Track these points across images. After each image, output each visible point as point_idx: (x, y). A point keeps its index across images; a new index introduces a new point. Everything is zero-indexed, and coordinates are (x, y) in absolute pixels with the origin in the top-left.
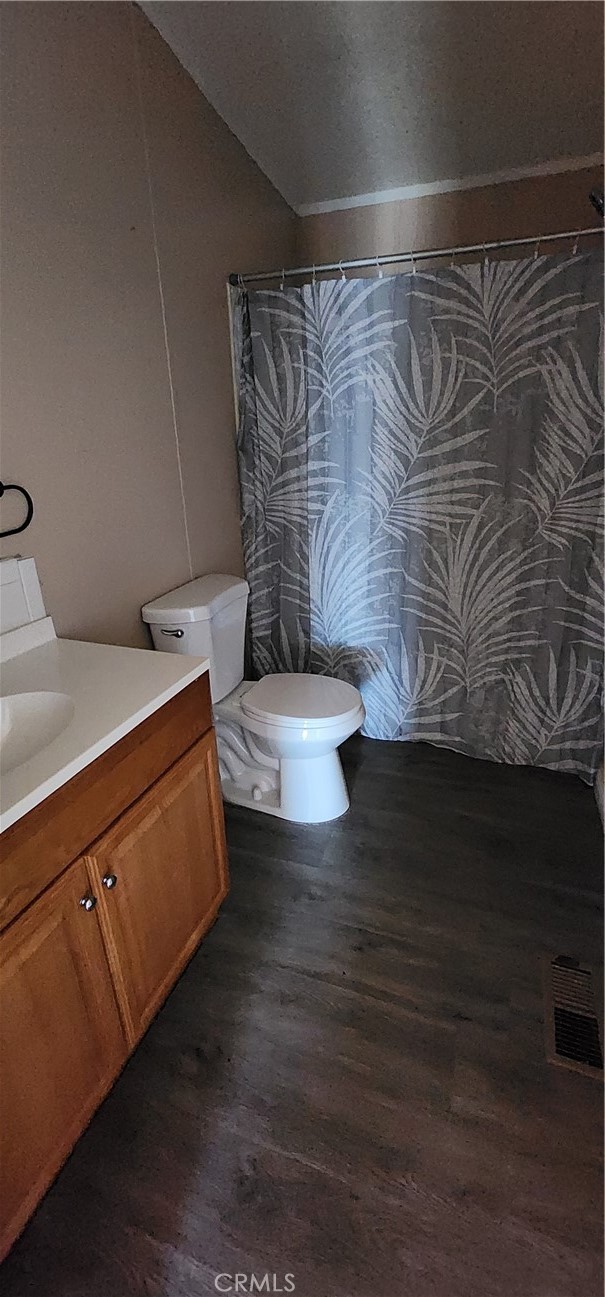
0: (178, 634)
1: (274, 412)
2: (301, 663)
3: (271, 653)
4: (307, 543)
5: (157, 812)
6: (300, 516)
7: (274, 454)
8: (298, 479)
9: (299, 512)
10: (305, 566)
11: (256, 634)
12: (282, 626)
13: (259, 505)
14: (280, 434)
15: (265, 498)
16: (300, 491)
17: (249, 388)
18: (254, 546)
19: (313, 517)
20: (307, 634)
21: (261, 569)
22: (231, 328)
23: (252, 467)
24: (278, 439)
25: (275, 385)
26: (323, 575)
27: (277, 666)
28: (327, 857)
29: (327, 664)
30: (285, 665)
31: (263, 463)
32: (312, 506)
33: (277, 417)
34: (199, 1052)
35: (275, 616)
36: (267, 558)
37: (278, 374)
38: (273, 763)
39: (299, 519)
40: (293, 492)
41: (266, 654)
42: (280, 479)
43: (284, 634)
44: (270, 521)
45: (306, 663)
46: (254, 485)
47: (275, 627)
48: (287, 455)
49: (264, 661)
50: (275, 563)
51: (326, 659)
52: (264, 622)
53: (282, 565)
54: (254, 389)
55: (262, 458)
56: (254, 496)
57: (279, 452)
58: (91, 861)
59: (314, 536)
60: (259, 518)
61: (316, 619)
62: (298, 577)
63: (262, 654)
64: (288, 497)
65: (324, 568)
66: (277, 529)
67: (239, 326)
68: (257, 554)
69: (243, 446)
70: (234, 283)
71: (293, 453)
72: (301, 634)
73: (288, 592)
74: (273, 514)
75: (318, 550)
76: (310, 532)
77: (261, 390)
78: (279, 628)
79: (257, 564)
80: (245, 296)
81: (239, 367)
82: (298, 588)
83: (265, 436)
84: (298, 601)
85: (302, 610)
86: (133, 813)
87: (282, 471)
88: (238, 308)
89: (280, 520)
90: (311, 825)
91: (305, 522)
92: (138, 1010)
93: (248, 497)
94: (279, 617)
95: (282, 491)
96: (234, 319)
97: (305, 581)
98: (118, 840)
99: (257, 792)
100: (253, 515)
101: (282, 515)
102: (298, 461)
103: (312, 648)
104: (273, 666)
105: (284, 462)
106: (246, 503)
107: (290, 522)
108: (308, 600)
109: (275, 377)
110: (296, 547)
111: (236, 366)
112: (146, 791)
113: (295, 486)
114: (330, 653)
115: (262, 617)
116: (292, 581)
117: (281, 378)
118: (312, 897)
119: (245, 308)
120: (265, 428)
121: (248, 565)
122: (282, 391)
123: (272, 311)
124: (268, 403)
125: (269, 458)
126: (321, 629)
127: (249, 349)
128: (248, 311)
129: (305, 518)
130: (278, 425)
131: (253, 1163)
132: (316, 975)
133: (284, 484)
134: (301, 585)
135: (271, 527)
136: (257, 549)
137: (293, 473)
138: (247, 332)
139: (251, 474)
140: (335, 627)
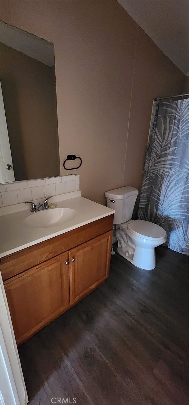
0: (113, 202)
1: (160, 139)
2: (153, 219)
3: (144, 213)
4: (162, 181)
5: (90, 247)
6: (162, 173)
7: (158, 152)
8: (164, 161)
9: (162, 171)
10: (161, 189)
11: (140, 206)
12: (149, 205)
13: (150, 167)
14: (161, 146)
15: (152, 166)
16: (164, 165)
17: (154, 131)
18: (145, 180)
19: (166, 173)
20: (157, 210)
21: (146, 187)
22: (152, 114)
23: (150, 156)
24: (160, 148)
25: (163, 131)
26: (166, 192)
27: (145, 218)
28: (143, 280)
29: (161, 221)
30: (148, 218)
31: (153, 155)
32: (166, 170)
33: (161, 141)
34: (87, 315)
35: (147, 202)
36: (149, 184)
37: (164, 128)
38: (134, 246)
39: (162, 174)
40: (162, 165)
41: (142, 213)
42: (158, 161)
43: (149, 208)
44: (153, 173)
45: (155, 219)
46: (149, 161)
47: (147, 206)
48: (162, 153)
49: (141, 215)
50: (151, 186)
51: (161, 219)
52: (144, 203)
53: (153, 187)
54: (156, 132)
55: (154, 153)
56: (149, 164)
57: (160, 152)
58: (70, 253)
59: (165, 180)
60: (149, 172)
61: (160, 206)
62: (158, 191)
63: (140, 213)
64: (160, 166)
65: (166, 191)
66: (154, 175)
67: (155, 113)
68: (146, 182)
69: (148, 149)
70: (156, 100)
71: (164, 153)
72: (155, 210)
73: (154, 196)
74: (153, 171)
75: (166, 184)
76: (164, 178)
77: (157, 132)
78: (148, 206)
79: (145, 186)
80: (158, 104)
81: (152, 125)
82: (157, 195)
83: (156, 147)
84: (156, 199)
85: (157, 202)
86: (83, 245)
87: (160, 158)
88: (156, 108)
89: (155, 173)
90: (141, 269)
91: (163, 175)
92: (75, 296)
93: (147, 165)
94: (149, 203)
95: (158, 164)
96: (153, 111)
97: (159, 193)
98: (79, 250)
99: (127, 254)
100: (147, 170)
101: (157, 171)
102: (165, 155)
103: (157, 215)
104: (143, 217)
105: (161, 154)
106: (146, 167)
107: (159, 174)
108: (159, 199)
109: (163, 129)
110: (159, 182)
111: (151, 125)
112: (88, 241)
113: (163, 163)
114: (163, 218)
115: (143, 202)
116: (155, 192)
117: (165, 129)
118: (132, 290)
119: (157, 108)
120: (156, 144)
121: (142, 185)
122: (165, 133)
123: (166, 108)
124: (159, 136)
125: (156, 153)
126: (162, 209)
127: (156, 120)
128: (158, 108)
129: (164, 173)
130: (161, 143)
131: (91, 349)
132: (126, 312)
133: (159, 162)
134: (158, 194)
135: (152, 175)
136: (146, 181)
137: (163, 159)
138: (157, 115)
139: (149, 158)
140: (166, 210)
